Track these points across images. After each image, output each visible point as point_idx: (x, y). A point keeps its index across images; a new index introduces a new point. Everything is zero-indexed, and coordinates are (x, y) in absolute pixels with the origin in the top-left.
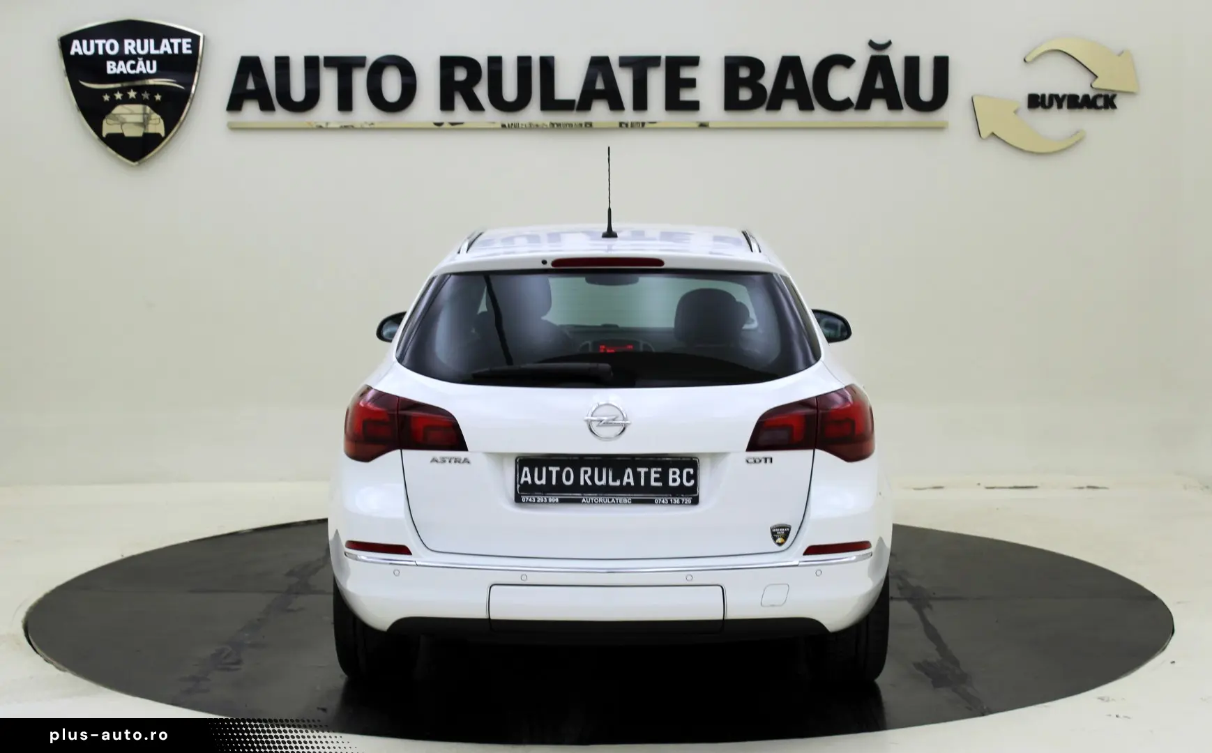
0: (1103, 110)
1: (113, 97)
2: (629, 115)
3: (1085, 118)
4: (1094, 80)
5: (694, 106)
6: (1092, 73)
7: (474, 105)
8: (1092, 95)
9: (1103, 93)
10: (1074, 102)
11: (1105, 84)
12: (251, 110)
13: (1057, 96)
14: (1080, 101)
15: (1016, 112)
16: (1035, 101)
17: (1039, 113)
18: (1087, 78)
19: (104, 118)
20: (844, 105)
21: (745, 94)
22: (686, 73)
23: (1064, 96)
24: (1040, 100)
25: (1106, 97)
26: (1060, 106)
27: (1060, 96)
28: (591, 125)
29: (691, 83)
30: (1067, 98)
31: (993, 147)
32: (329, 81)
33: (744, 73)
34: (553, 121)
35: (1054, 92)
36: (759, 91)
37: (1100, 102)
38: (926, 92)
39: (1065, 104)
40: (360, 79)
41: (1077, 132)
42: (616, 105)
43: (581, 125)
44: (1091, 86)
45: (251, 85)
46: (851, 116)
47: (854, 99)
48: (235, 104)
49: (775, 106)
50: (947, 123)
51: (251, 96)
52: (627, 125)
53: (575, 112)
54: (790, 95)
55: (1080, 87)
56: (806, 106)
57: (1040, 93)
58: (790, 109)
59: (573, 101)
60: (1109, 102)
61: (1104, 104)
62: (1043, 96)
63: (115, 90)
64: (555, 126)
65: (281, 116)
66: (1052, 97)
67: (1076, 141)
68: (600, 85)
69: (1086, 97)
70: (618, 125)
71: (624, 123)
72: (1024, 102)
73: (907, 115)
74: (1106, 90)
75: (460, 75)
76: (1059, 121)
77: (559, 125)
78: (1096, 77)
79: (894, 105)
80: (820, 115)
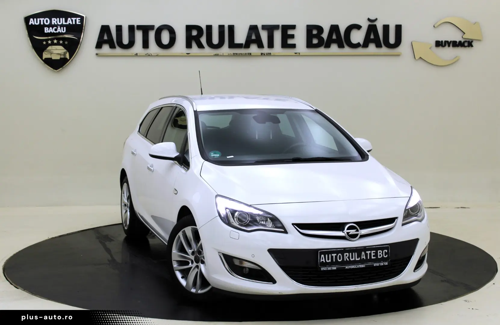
0: (467, 47)
1: (47, 43)
2: (266, 50)
3: (459, 51)
4: (464, 34)
5: (293, 46)
6: (462, 31)
7: (200, 46)
8: (463, 41)
9: (467, 40)
10: (455, 44)
11: (468, 36)
12: (106, 48)
13: (448, 41)
14: (457, 43)
15: (430, 48)
16: (439, 44)
17: (440, 49)
18: (460, 34)
19: (43, 52)
20: (357, 46)
21: (315, 41)
22: (290, 32)
23: (451, 42)
24: (440, 43)
25: (469, 42)
26: (449, 46)
27: (449, 41)
28: (250, 54)
29: (292, 36)
30: (452, 42)
31: (421, 63)
32: (139, 35)
33: (315, 32)
34: (234, 52)
35: (447, 40)
36: (321, 40)
37: (466, 44)
38: (392, 40)
39: (451, 45)
40: (152, 35)
41: (456, 57)
42: (261, 46)
43: (246, 54)
44: (462, 37)
45: (106, 38)
46: (360, 50)
47: (362, 43)
48: (99, 46)
49: (328, 46)
50: (401, 53)
51: (106, 42)
52: (264, 54)
53: (243, 49)
54: (334, 41)
55: (458, 38)
56: (341, 46)
57: (440, 40)
58: (334, 48)
59: (242, 44)
60: (470, 44)
61: (468, 45)
62: (442, 41)
63: (48, 40)
64: (235, 54)
65: (118, 51)
66: (445, 42)
67: (455, 61)
68: (254, 37)
69: (460, 42)
70: (260, 54)
71: (263, 54)
72: (434, 44)
73: (384, 50)
74: (469, 39)
75: (194, 33)
76: (448, 52)
77: (236, 54)
78: (464, 33)
79: (379, 46)
80: (347, 50)
